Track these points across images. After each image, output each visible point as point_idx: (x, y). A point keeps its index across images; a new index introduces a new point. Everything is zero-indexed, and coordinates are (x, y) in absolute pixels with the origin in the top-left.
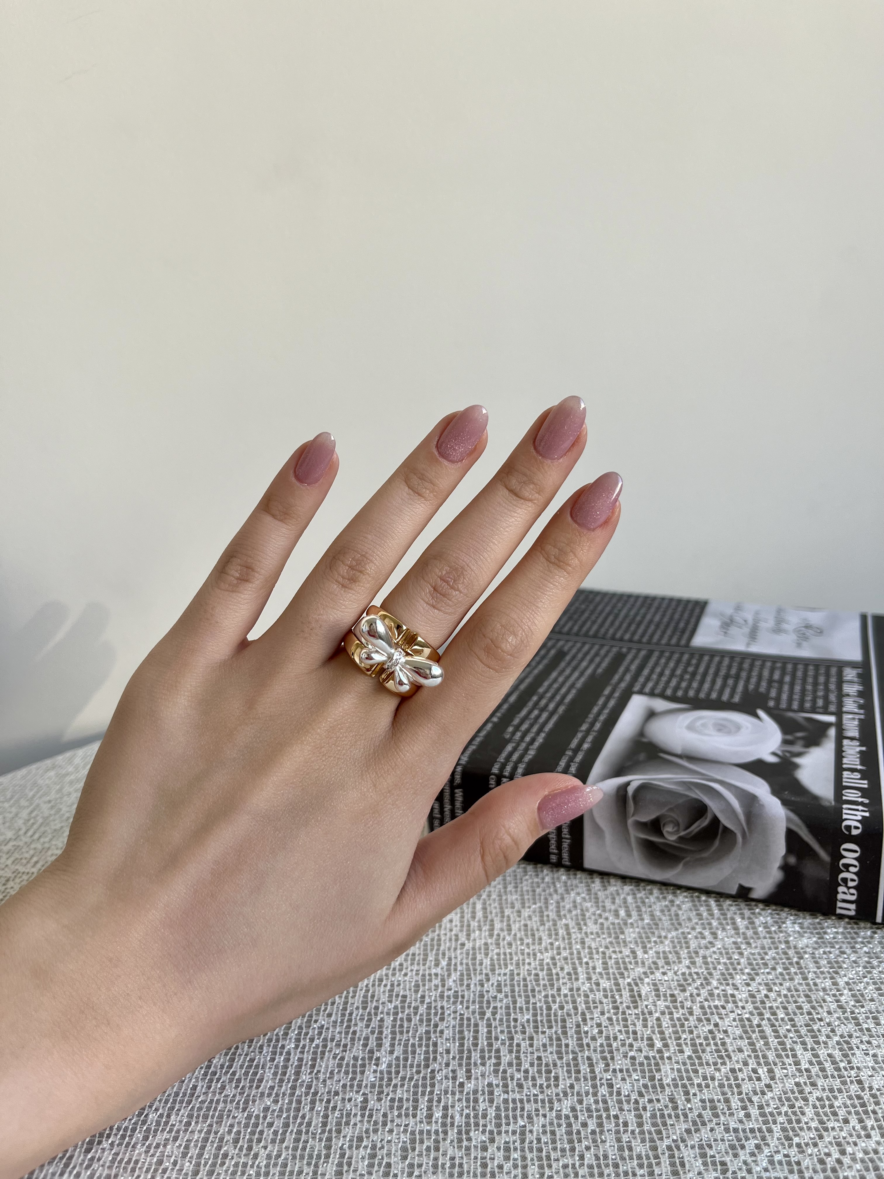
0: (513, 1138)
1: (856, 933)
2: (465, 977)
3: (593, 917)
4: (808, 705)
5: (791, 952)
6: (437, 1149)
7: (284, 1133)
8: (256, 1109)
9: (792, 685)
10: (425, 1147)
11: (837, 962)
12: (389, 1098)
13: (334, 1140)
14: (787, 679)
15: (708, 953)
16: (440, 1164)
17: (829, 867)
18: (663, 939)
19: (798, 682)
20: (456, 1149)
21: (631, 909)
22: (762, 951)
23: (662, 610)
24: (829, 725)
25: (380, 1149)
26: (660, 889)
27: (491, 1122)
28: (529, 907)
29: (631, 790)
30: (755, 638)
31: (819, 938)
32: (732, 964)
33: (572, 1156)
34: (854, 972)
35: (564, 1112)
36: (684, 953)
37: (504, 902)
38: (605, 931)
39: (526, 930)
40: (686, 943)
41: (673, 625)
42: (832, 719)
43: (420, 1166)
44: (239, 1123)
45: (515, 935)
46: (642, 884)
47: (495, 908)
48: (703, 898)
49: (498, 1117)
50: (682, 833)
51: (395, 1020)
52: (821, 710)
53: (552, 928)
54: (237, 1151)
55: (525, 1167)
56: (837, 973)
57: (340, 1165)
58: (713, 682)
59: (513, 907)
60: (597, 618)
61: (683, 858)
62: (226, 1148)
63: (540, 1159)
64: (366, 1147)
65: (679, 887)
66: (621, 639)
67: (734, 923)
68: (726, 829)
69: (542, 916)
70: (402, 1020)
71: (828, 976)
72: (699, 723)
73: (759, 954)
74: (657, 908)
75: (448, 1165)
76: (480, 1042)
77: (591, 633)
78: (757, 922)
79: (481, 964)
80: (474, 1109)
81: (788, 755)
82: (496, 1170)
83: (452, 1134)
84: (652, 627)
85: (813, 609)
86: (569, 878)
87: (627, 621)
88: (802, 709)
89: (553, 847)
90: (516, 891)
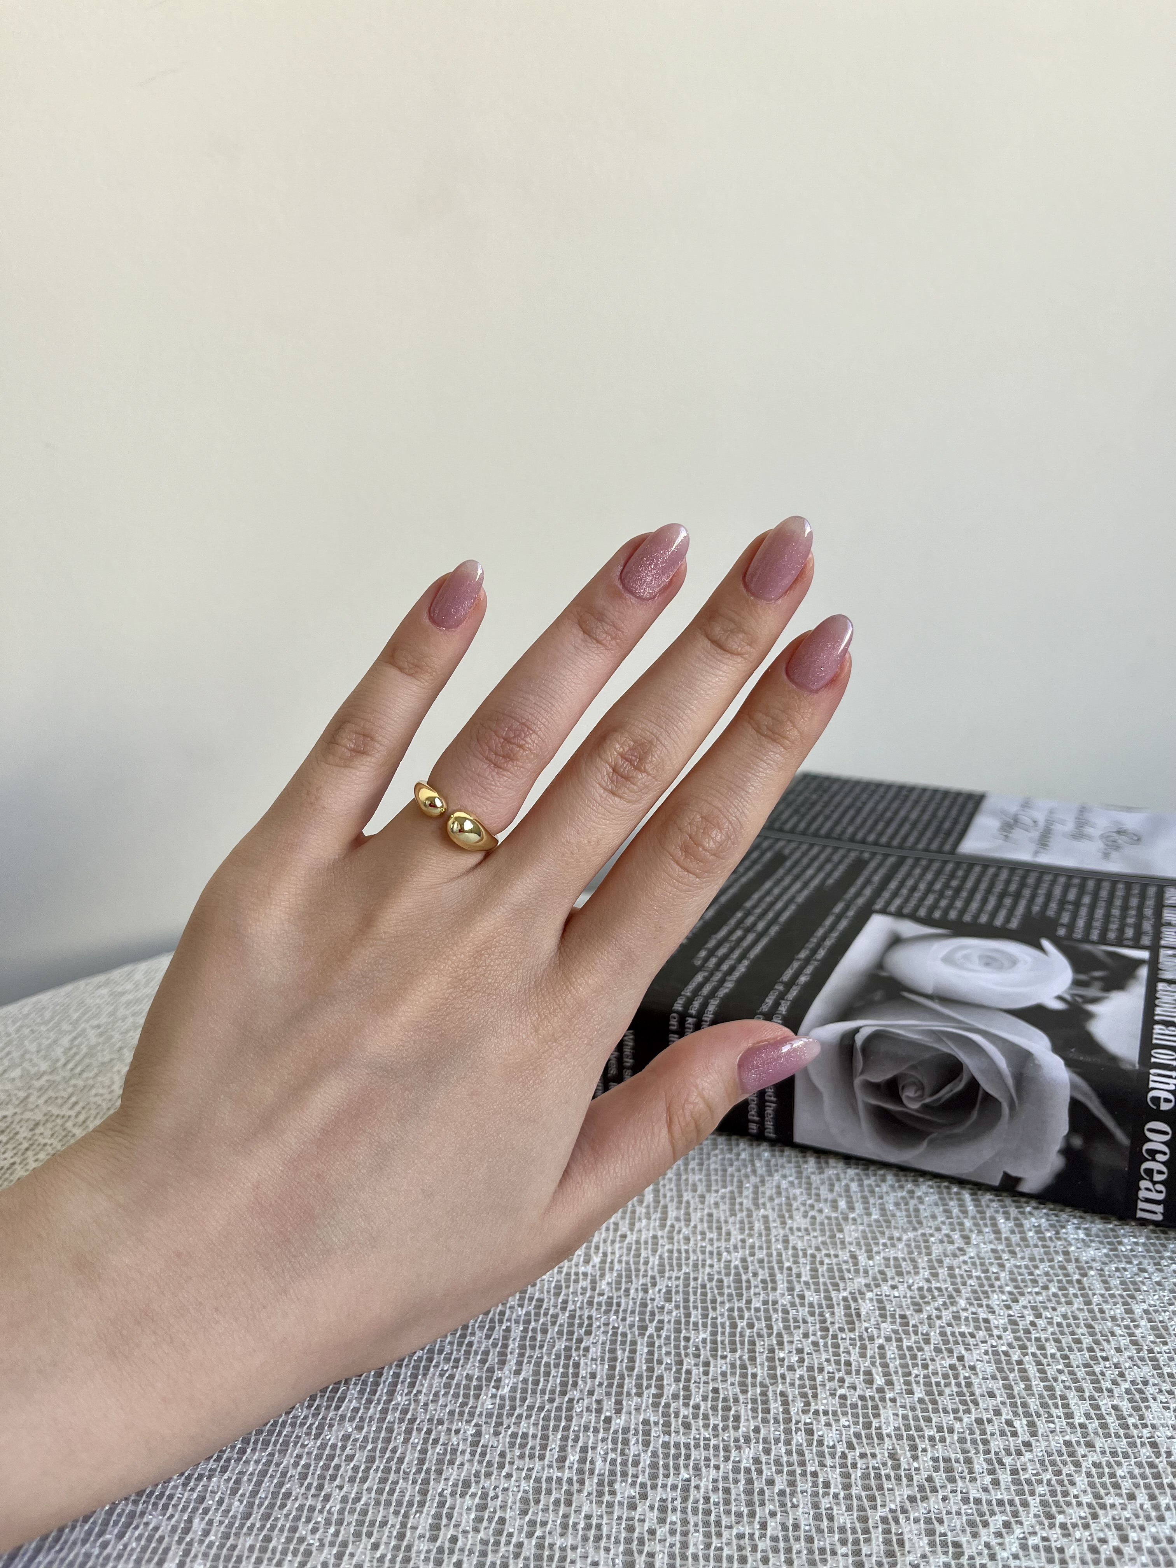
0: (670, 1495)
1: (1163, 1245)
2: (624, 1279)
3: (802, 1209)
4: (1112, 935)
5: (1071, 1267)
6: (569, 1503)
7: (367, 1469)
8: (332, 1437)
9: (1093, 907)
10: (552, 1499)
11: (1134, 1283)
12: (509, 1432)
13: (432, 1482)
14: (1087, 900)
15: (955, 1263)
16: (571, 1523)
17: (1127, 1153)
18: (895, 1241)
19: (1102, 904)
20: (594, 1505)
21: (854, 1199)
22: (1030, 1264)
23: (922, 803)
24: (1139, 962)
25: (492, 1499)
26: (896, 1175)
27: (644, 1472)
28: (717, 1191)
29: (860, 1039)
30: (1046, 845)
31: (1111, 1250)
32: (988, 1279)
33: (751, 1523)
34: (1156, 1297)
35: (744, 1464)
36: (922, 1262)
37: (683, 1182)
38: (818, 1227)
39: (710, 1222)
40: (927, 1248)
41: (935, 824)
42: (1145, 955)
43: (544, 1524)
44: (309, 1454)
45: (695, 1227)
46: (872, 1168)
47: (671, 1190)
48: (955, 1189)
49: (654, 1465)
50: (928, 1100)
51: (525, 1330)
52: (1130, 943)
53: (746, 1221)
54: (303, 1490)
55: (685, 1534)
56: (1132, 1297)
57: (438, 1516)
58: (985, 901)
59: (695, 1190)
60: (833, 812)
61: (928, 1134)
62: (288, 1486)
63: (707, 1524)
64: (474, 1495)
65: (923, 1174)
66: (863, 842)
67: (994, 1224)
68: (987, 1095)
69: (733, 1204)
70: (534, 1330)
71: (1120, 1300)
72: (959, 955)
73: (1027, 1267)
74: (890, 1201)
75: (582, 1525)
76: (637, 1365)
77: (823, 832)
78: (1027, 1224)
79: (646, 1263)
80: (623, 1453)
81: (1079, 1000)
82: (646, 1536)
83: (591, 1485)
84: (907, 827)
85: (1129, 809)
86: (773, 1156)
87: (873, 817)
88: (1103, 940)
89: (753, 1113)
90: (701, 1170)
